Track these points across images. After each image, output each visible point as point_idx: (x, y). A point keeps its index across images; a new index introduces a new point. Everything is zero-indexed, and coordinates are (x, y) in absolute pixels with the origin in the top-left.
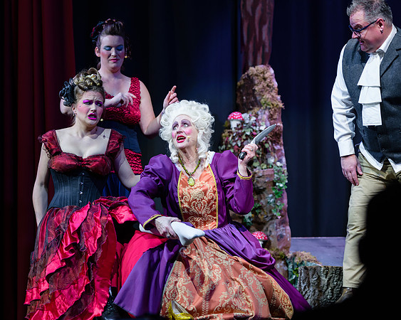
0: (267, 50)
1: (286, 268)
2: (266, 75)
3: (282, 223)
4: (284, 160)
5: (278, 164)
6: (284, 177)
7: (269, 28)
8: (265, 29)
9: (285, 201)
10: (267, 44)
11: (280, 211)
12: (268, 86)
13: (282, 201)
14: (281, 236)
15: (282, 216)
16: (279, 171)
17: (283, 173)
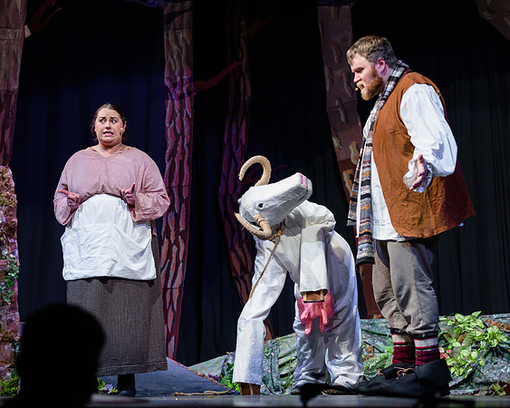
0: (8, 151)
1: (13, 350)
2: (5, 176)
3: (12, 309)
4: (17, 252)
5: (11, 255)
6: (16, 268)
7: (11, 131)
8: (7, 132)
9: (16, 289)
10: (8, 147)
11: (11, 298)
12: (6, 185)
13: (13, 290)
14: (11, 321)
15: (12, 302)
16: (11, 262)
17: (16, 264)
